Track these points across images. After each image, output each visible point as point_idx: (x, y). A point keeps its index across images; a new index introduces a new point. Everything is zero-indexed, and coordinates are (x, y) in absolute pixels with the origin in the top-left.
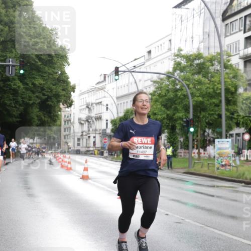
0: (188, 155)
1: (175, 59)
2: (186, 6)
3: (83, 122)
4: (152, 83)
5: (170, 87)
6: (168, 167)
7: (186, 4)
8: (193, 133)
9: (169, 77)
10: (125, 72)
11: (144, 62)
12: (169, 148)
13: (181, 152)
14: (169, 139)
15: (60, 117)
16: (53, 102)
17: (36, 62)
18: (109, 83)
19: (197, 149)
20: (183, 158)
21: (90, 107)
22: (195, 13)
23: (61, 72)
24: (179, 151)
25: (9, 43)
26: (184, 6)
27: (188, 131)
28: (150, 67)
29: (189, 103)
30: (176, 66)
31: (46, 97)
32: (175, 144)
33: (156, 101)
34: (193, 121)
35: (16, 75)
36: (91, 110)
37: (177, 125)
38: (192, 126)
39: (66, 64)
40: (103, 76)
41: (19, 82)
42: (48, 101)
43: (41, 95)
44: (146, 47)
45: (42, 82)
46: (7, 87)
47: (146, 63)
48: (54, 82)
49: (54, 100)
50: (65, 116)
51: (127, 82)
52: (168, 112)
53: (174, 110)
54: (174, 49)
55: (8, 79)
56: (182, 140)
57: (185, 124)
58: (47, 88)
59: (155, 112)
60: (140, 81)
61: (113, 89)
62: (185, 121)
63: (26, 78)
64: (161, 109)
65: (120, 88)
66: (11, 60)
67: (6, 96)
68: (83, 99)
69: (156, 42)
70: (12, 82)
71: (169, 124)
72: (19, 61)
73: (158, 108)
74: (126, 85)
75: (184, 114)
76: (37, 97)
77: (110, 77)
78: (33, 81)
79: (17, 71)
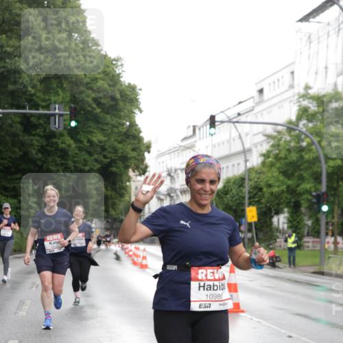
0: (319, 245)
1: (299, 102)
2: (318, 19)
3: (162, 197)
4: (264, 138)
5: (293, 144)
6: (290, 264)
7: (318, 14)
8: (327, 213)
9: (290, 130)
10: (222, 122)
11: (253, 107)
12: (290, 236)
13: (309, 241)
14: (290, 221)
15: (128, 189)
16: (118, 168)
17: (94, 109)
19: (333, 235)
20: (311, 250)
21: (172, 174)
22: (331, 28)
23: (130, 123)
24: (306, 239)
25: (53, 80)
26: (314, 18)
27: (320, 210)
28: (262, 114)
29: (321, 167)
30: (301, 112)
31: (109, 160)
32: (300, 229)
33: (272, 165)
34: (327, 195)
35: (64, 129)
36: (174, 179)
37: (302, 202)
38: (325, 202)
39: (137, 111)
40: (191, 129)
41: (69, 139)
42: (112, 167)
43: (101, 158)
44: (256, 84)
45: (102, 138)
46: (52, 146)
47: (256, 108)
48: (119, 139)
49: (120, 164)
50: (136, 188)
51: (227, 137)
52: (290, 182)
53: (299, 179)
54: (299, 85)
55: (53, 135)
56: (309, 223)
57: (314, 200)
58: (109, 147)
59: (269, 183)
60: (247, 135)
61: (207, 147)
62: (313, 196)
63: (78, 133)
64: (278, 178)
65: (217, 146)
66: (57, 106)
67: (50, 160)
68: (163, 162)
69: (272, 75)
70: (59, 139)
71: (290, 199)
72: (69, 108)
73: (274, 177)
74: (226, 142)
75: (312, 185)
76: (96, 160)
77: (202, 129)
78: (90, 137)
79: (67, 123)
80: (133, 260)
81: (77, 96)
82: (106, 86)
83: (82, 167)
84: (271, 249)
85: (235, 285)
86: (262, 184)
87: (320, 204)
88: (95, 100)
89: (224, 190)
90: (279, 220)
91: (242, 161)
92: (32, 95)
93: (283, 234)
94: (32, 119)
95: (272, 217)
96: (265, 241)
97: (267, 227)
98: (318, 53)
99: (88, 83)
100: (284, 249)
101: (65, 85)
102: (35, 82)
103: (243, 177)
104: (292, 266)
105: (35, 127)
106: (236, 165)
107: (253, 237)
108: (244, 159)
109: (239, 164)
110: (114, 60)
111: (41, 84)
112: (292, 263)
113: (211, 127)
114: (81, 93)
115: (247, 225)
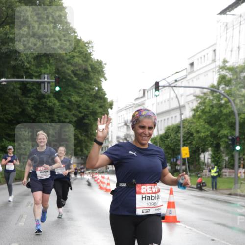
0: (234, 175)
1: (220, 72)
2: (233, 12)
3: (121, 140)
4: (194, 98)
5: (215, 102)
7: (233, 9)
8: (239, 152)
9: (213, 92)
10: (164, 87)
11: (186, 76)
12: (213, 168)
13: (226, 172)
14: (213, 157)
17: (72, 78)
18: (148, 99)
19: (243, 168)
20: (228, 178)
21: (128, 124)
22: (242, 19)
23: (98, 88)
24: (224, 170)
25: (43, 57)
26: (230, 11)
27: (234, 149)
28: (192, 81)
29: (235, 119)
30: (220, 79)
31: (83, 114)
32: (220, 163)
33: (200, 117)
34: (239, 138)
35: (51, 92)
36: (130, 128)
37: (221, 143)
38: (238, 144)
39: (103, 80)
40: (142, 92)
41: (55, 99)
42: (85, 119)
43: (78, 113)
44: (189, 59)
45: (78, 99)
46: (42, 105)
47: (188, 77)
48: (90, 99)
49: (91, 117)
51: (168, 98)
52: (213, 129)
53: (219, 127)
54: (219, 60)
55: (43, 97)
56: (227, 158)
57: (230, 142)
58: (83, 105)
59: (198, 130)
60: (182, 96)
61: (153, 105)
62: (230, 139)
63: (61, 95)
64: (204, 126)
65: (160, 104)
66: (46, 76)
67: (41, 114)
68: (121, 116)
69: (198, 54)
70: (47, 100)
71: (213, 141)
72: (55, 77)
73: (202, 125)
74: (166, 101)
75: (229, 131)
76: (74, 115)
77: (149, 92)
78: (69, 98)
79: (53, 88)
80: (100, 186)
81: (60, 69)
82: (81, 61)
83: (64, 120)
84: (199, 177)
85: (174, 203)
86: (193, 131)
87: (234, 145)
88: (73, 72)
89: (165, 135)
90: (205, 156)
91: (178, 114)
92: (27, 68)
93: (208, 166)
94: (28, 85)
95: (200, 154)
96: (195, 171)
97: (196, 161)
98: (233, 37)
99: (68, 60)
100: (209, 177)
101: (51, 61)
102: (30, 59)
103: (179, 125)
104: (214, 189)
105: (30, 91)
106: (174, 117)
107: (186, 169)
108: (179, 113)
109: (176, 117)
110: (87, 43)
111: (34, 60)
112: (214, 187)
113: (156, 90)
114: (63, 66)
115: (182, 160)
